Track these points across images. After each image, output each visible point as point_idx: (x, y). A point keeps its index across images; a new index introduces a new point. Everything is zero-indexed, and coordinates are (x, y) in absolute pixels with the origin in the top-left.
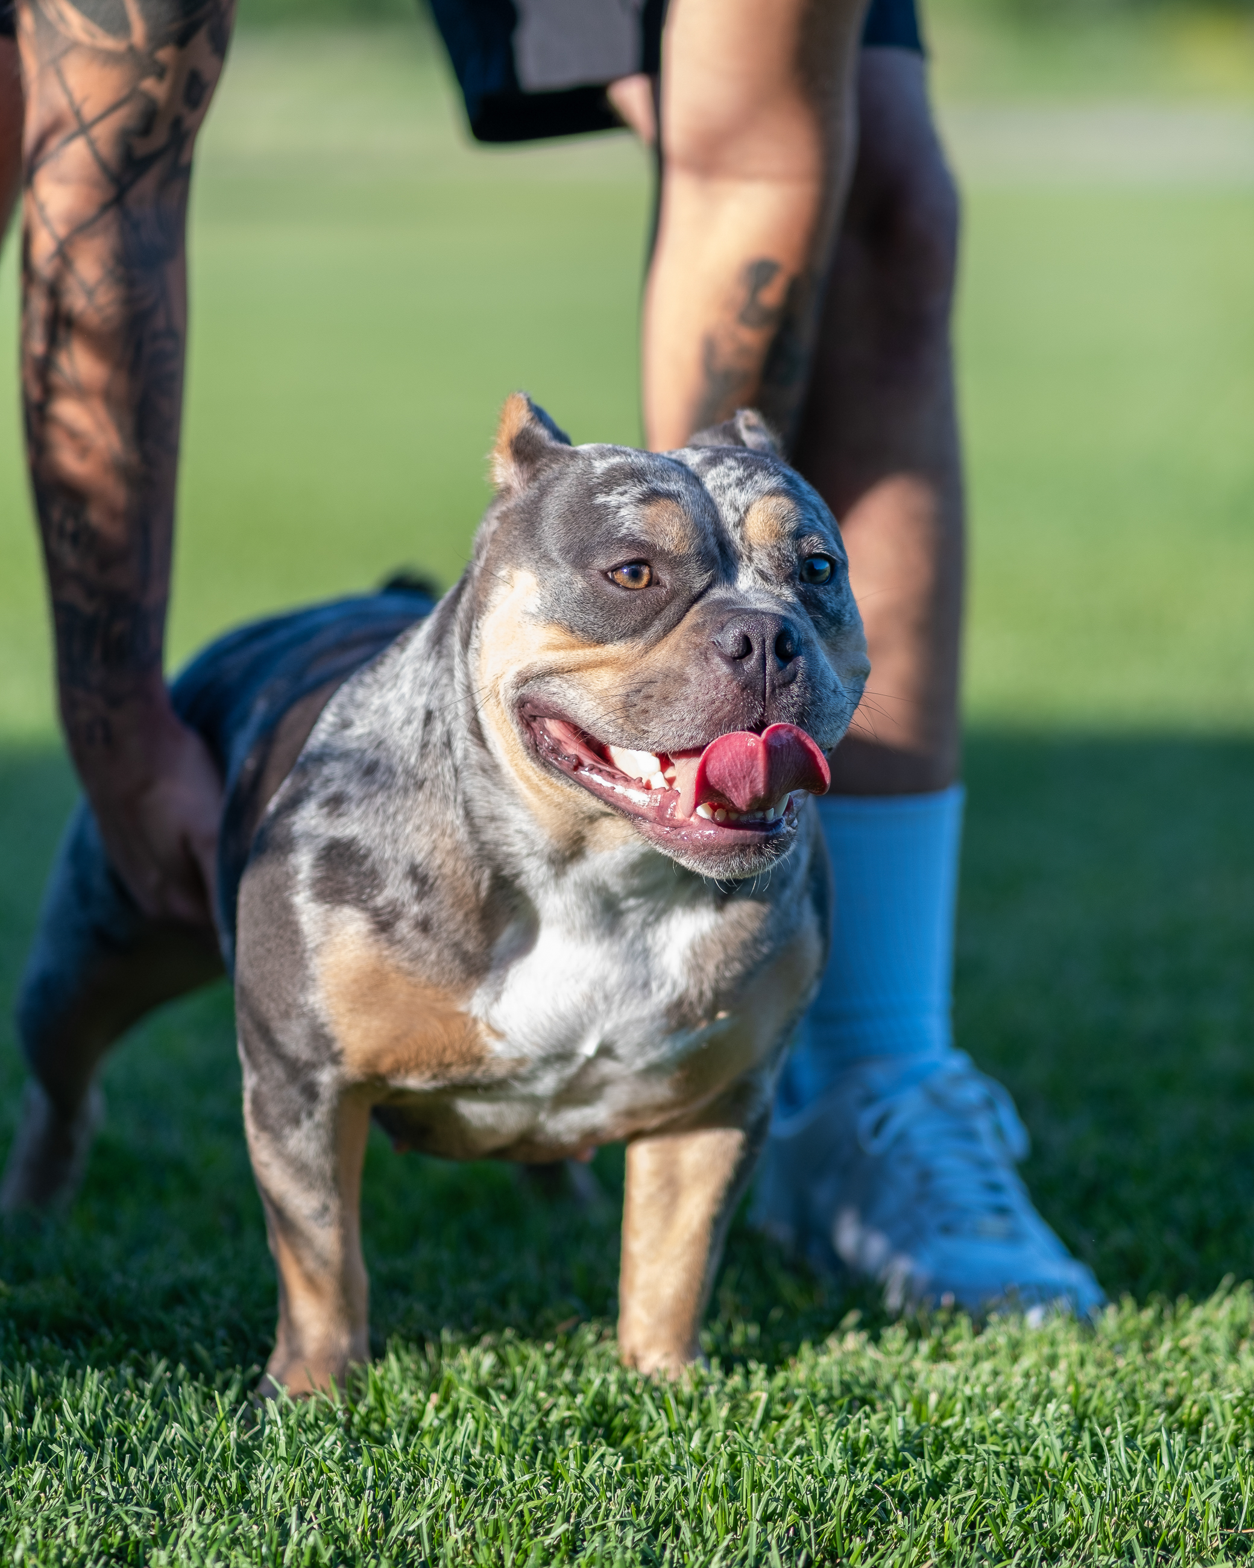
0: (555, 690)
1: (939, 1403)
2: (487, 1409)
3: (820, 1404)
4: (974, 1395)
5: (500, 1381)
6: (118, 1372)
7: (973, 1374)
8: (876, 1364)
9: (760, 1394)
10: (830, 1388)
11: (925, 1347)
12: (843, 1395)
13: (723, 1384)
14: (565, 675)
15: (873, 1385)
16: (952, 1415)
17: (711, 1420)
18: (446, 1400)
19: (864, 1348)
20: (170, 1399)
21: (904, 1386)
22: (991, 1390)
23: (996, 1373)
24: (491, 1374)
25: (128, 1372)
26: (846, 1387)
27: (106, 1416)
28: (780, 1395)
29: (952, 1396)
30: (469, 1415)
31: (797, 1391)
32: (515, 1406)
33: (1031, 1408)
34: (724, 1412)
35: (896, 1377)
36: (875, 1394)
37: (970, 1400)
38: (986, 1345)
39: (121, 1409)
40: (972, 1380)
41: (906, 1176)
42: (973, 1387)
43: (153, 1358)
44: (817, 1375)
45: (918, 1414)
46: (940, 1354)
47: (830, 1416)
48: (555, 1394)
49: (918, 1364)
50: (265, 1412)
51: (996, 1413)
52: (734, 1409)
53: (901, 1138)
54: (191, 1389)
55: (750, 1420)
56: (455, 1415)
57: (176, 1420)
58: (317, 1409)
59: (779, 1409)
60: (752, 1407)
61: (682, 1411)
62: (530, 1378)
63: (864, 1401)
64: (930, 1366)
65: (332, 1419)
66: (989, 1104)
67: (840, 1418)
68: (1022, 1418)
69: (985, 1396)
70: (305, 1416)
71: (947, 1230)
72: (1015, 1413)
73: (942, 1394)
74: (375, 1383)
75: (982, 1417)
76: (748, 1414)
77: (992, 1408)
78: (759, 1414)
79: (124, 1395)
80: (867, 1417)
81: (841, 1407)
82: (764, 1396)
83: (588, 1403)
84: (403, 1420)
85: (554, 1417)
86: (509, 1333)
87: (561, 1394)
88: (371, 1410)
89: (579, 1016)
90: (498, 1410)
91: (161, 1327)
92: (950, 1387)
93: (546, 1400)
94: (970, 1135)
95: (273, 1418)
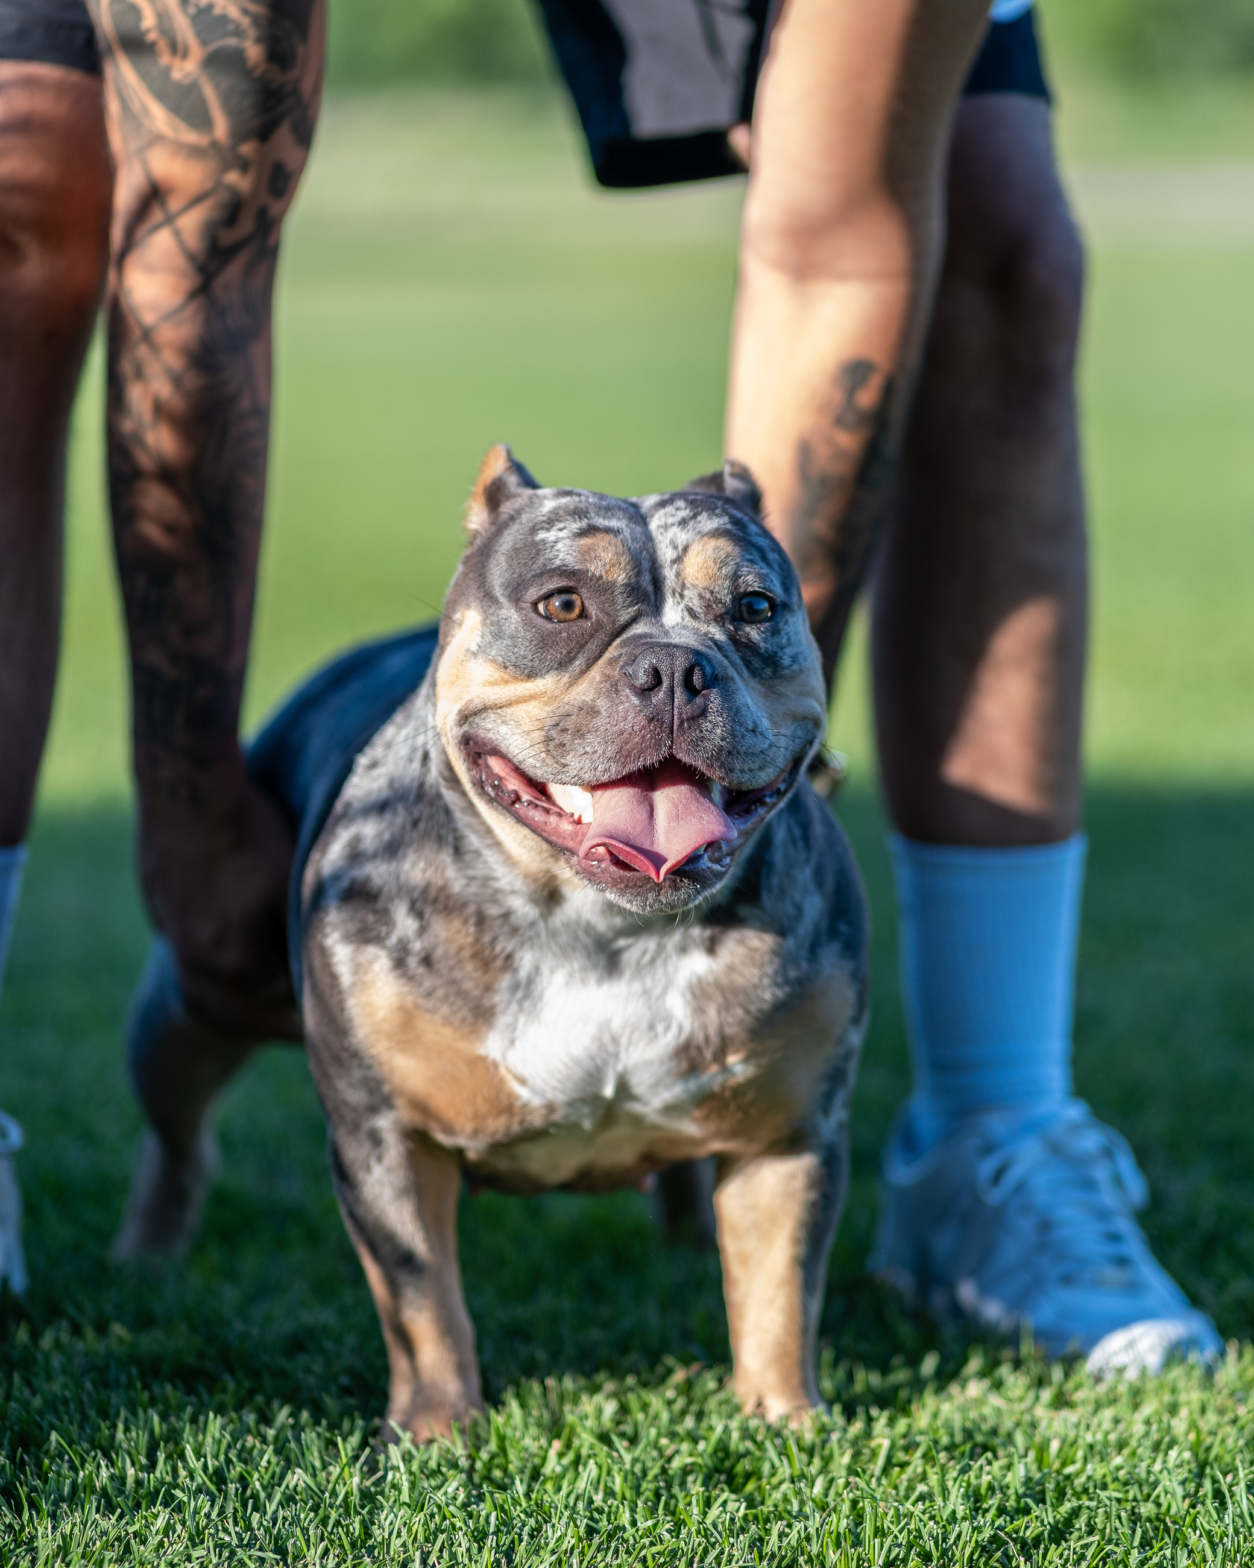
0: (490, 726)
1: (1061, 1450)
2: (609, 1456)
3: (941, 1451)
4: (1095, 1442)
5: (623, 1428)
6: (240, 1419)
7: (1095, 1421)
8: (998, 1412)
9: (882, 1441)
10: (952, 1435)
11: (1047, 1395)
12: (964, 1442)
13: (845, 1430)
14: (499, 711)
15: (994, 1432)
16: (1073, 1462)
17: (832, 1466)
18: (568, 1446)
19: (985, 1396)
20: (293, 1445)
21: (1025, 1433)
22: (1112, 1437)
23: (1117, 1421)
24: (613, 1420)
25: (251, 1419)
26: (968, 1434)
27: (229, 1461)
28: (902, 1442)
29: (1074, 1443)
30: (592, 1462)
31: (919, 1439)
32: (638, 1451)
33: (1152, 1455)
34: (846, 1459)
35: (1018, 1424)
36: (996, 1441)
37: (1091, 1447)
38: (1107, 1393)
39: (244, 1455)
40: (1093, 1428)
41: (1025, 1226)
42: (1094, 1434)
43: (275, 1404)
44: (939, 1422)
45: (1040, 1461)
46: (1061, 1402)
47: (952, 1463)
48: (677, 1440)
49: (1040, 1412)
50: (388, 1458)
51: (1118, 1460)
52: (856, 1455)
53: (1020, 1188)
54: (314, 1435)
55: (871, 1466)
56: (577, 1462)
57: (299, 1466)
58: (440, 1456)
59: (901, 1456)
60: (874, 1454)
61: (804, 1457)
62: (651, 1425)
63: (985, 1448)
64: (1052, 1413)
65: (454, 1465)
66: (1108, 1153)
67: (962, 1464)
68: (1144, 1465)
69: (1106, 1443)
70: (427, 1462)
71: (1067, 1280)
72: (1136, 1460)
73: (1064, 1441)
74: (497, 1430)
75: (1104, 1463)
76: (869, 1461)
77: (1113, 1455)
78: (881, 1461)
79: (246, 1440)
80: (989, 1463)
81: (963, 1454)
82: (886, 1443)
83: (710, 1450)
84: (525, 1467)
85: (676, 1464)
86: (630, 1380)
87: (682, 1440)
88: (493, 1457)
89: (592, 1058)
90: (620, 1457)
91: (282, 1374)
92: (1072, 1435)
93: (667, 1447)
94: (1088, 1184)
95: (395, 1463)
